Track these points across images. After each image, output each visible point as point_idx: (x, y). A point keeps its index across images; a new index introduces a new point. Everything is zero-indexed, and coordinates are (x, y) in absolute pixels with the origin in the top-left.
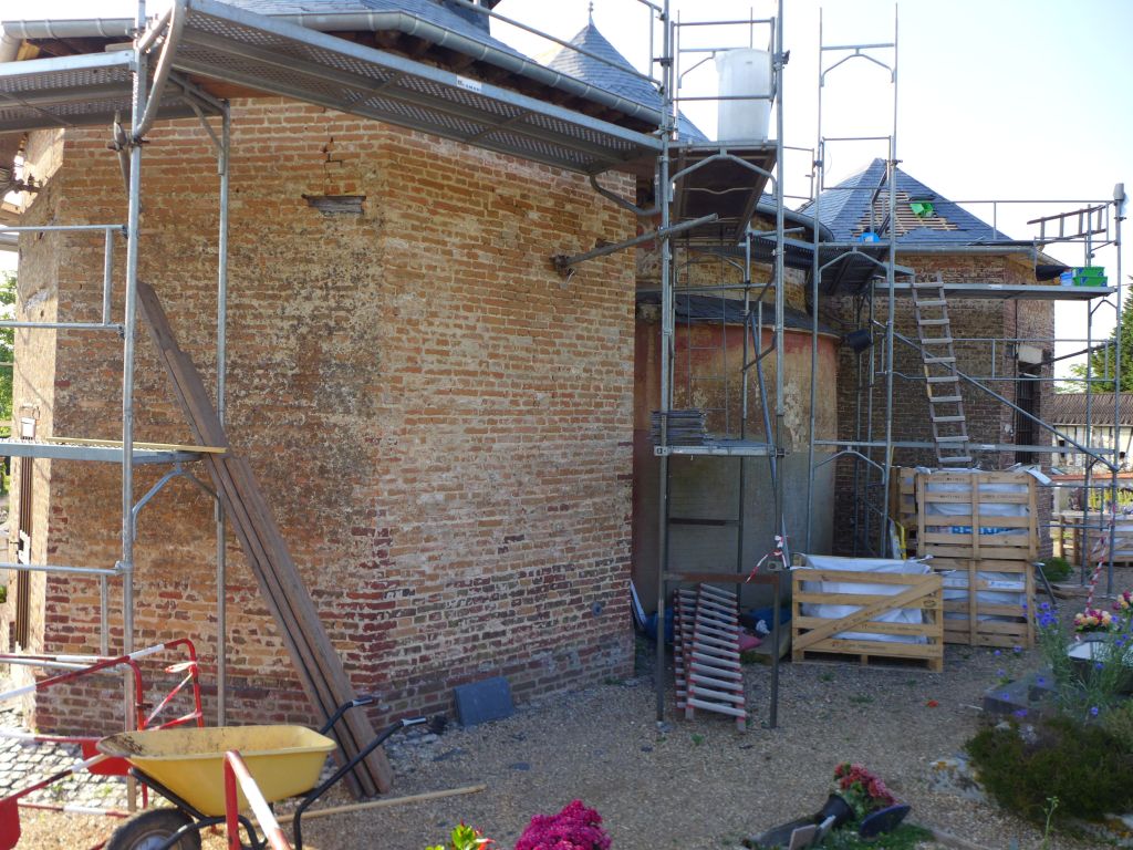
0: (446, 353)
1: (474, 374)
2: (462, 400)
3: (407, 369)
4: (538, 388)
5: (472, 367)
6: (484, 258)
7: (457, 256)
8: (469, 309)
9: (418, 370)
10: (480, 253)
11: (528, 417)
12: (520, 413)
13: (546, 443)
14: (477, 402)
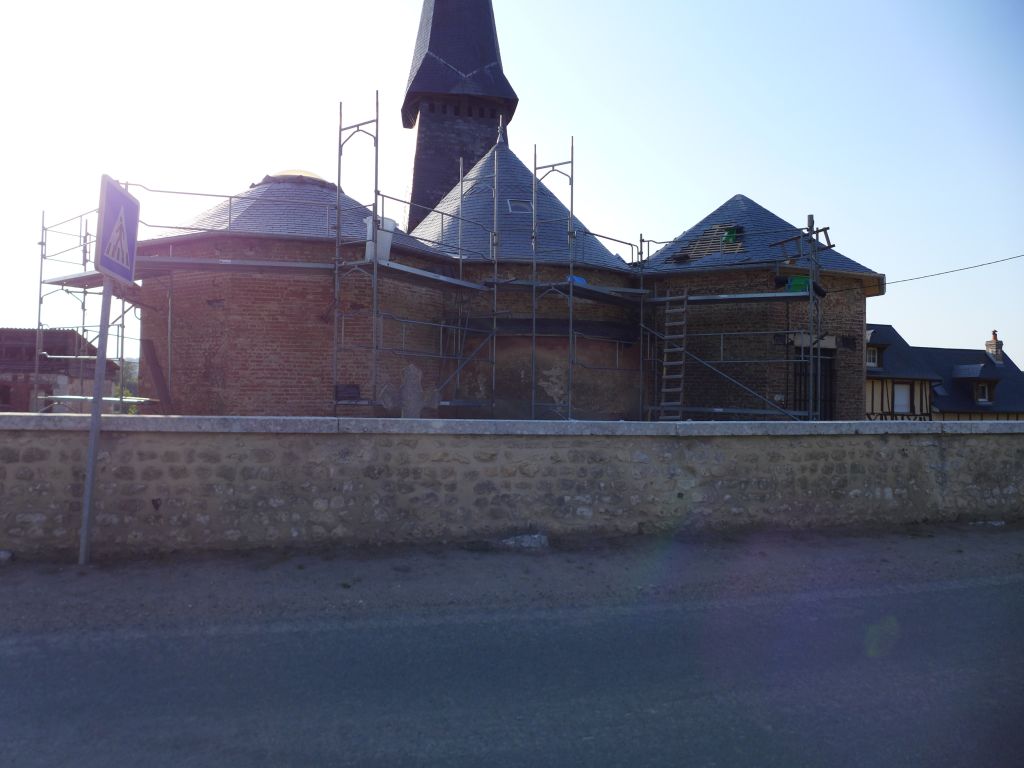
0: (261, 361)
1: (276, 370)
2: (270, 381)
3: (241, 369)
4: (314, 376)
5: (274, 366)
6: (281, 319)
7: (267, 320)
8: (273, 342)
9: (247, 369)
10: (279, 317)
11: (308, 389)
12: (303, 387)
13: (318, 401)
14: (278, 382)
